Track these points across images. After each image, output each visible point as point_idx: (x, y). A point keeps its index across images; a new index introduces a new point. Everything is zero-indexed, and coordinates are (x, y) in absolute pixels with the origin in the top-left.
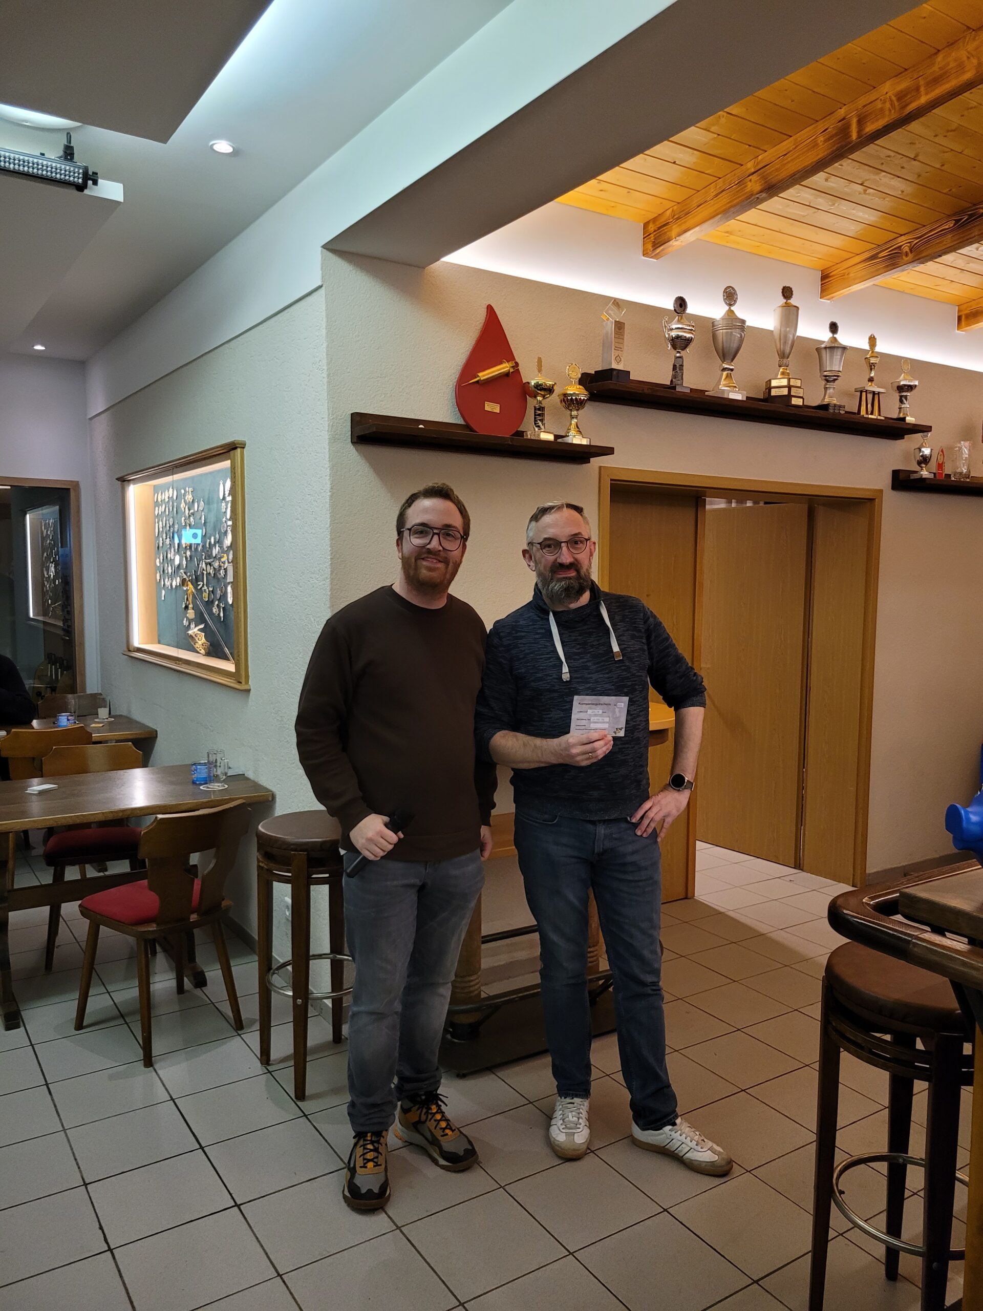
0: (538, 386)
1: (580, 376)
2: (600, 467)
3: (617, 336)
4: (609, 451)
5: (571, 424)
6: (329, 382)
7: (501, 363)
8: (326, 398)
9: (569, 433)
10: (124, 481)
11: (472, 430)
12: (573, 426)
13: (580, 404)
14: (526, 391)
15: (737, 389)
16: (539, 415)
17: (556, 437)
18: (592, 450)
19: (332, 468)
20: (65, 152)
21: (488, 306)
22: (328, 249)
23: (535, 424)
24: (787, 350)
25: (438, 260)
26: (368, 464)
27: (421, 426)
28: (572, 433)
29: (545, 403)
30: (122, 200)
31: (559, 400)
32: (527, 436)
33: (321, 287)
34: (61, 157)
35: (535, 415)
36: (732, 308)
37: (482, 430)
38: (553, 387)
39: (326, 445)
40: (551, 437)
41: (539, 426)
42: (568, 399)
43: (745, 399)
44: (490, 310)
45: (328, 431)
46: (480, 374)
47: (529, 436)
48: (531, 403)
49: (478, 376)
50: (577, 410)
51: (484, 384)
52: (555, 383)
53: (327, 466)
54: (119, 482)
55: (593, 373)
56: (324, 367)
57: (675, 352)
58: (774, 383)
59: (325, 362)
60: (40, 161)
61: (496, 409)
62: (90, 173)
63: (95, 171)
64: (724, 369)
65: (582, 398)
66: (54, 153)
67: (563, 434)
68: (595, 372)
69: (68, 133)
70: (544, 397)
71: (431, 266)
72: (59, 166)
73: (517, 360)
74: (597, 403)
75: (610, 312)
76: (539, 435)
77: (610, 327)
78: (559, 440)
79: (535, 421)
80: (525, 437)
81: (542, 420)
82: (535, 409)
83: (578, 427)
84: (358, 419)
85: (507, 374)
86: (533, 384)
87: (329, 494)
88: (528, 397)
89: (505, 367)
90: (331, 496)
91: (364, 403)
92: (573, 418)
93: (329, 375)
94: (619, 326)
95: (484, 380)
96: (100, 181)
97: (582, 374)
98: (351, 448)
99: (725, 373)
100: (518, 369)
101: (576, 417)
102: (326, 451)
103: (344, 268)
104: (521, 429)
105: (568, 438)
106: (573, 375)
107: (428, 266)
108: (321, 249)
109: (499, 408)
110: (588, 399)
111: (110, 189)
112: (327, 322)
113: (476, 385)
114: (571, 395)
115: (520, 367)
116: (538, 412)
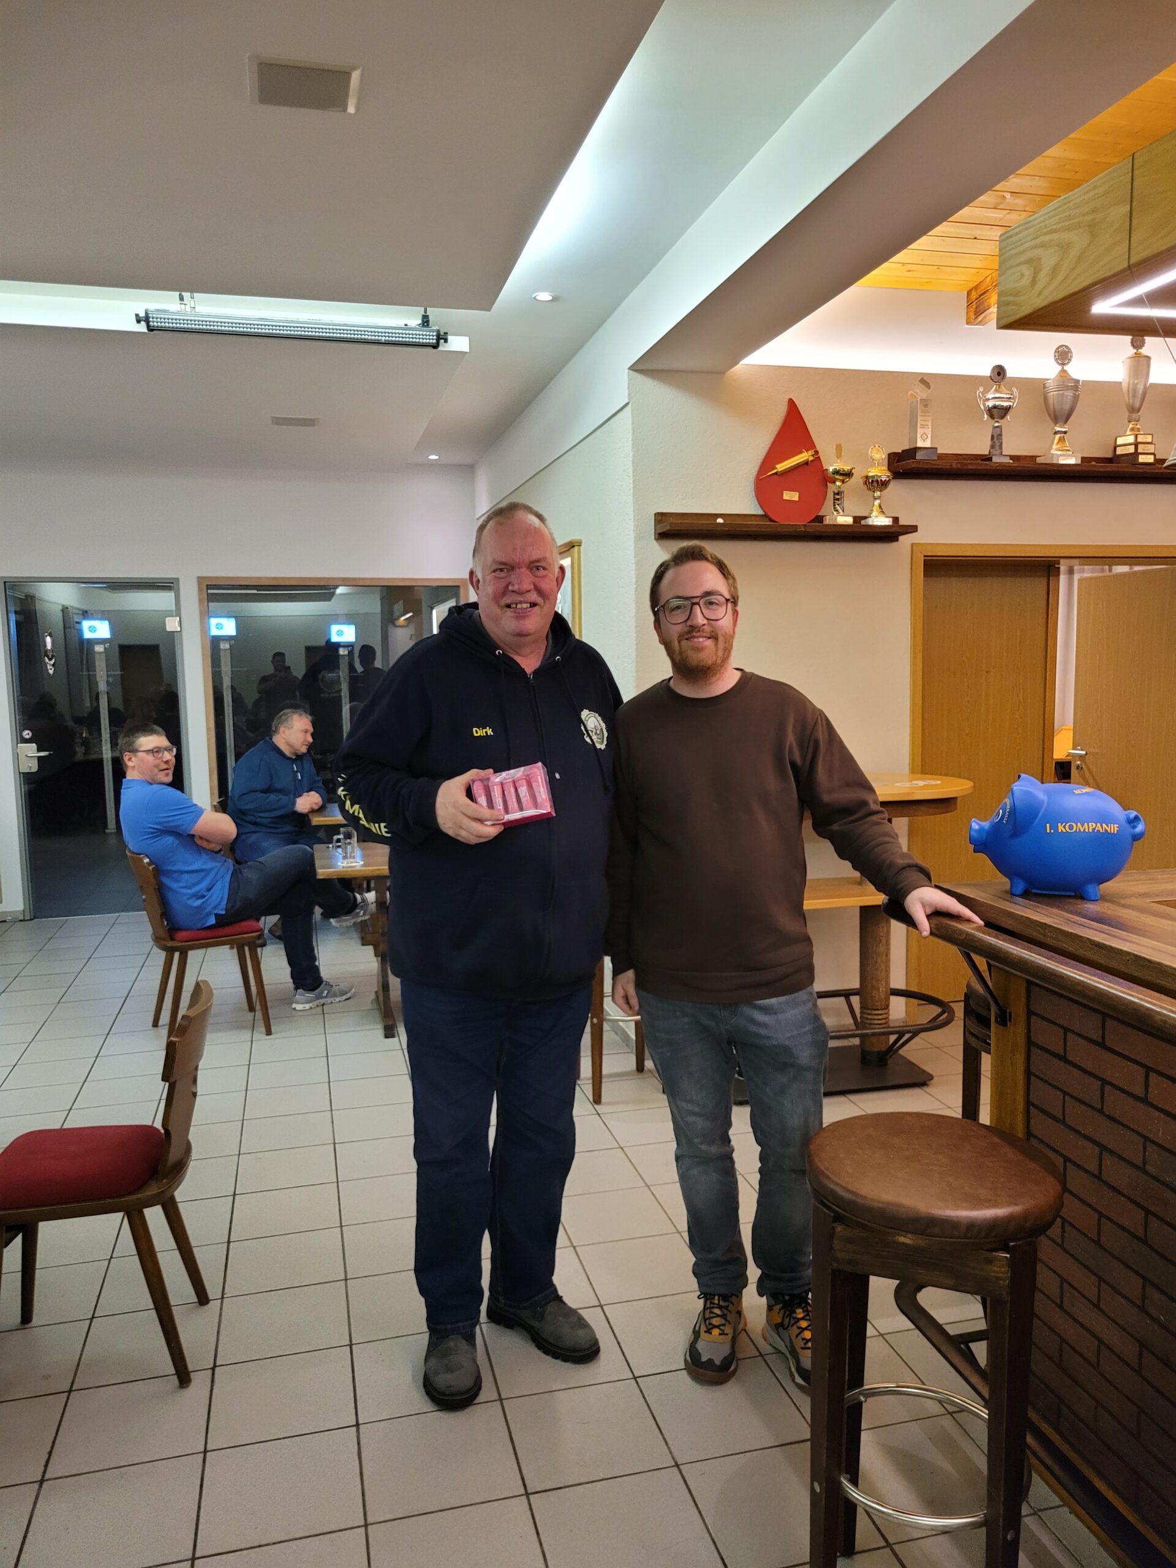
0: (836, 472)
1: (886, 456)
2: (912, 545)
3: (922, 414)
4: (913, 529)
5: (874, 505)
6: (634, 487)
7: (801, 452)
8: (632, 501)
9: (871, 513)
11: (770, 520)
12: (875, 508)
13: (884, 484)
14: (827, 479)
15: (1071, 453)
16: (838, 499)
18: (893, 530)
19: (637, 563)
20: (423, 321)
21: (788, 400)
22: (635, 370)
23: (834, 508)
24: (1137, 404)
25: (738, 363)
27: (720, 521)
28: (875, 513)
29: (845, 487)
30: (467, 350)
31: (860, 483)
32: (826, 520)
33: (627, 404)
34: (421, 325)
35: (834, 500)
36: (1066, 368)
37: (781, 519)
38: (851, 471)
39: (632, 543)
40: (849, 520)
41: (837, 511)
42: (870, 481)
43: (1079, 462)
44: (792, 403)
45: (634, 530)
46: (779, 466)
48: (831, 488)
49: (777, 467)
50: (881, 491)
51: (782, 474)
52: (853, 468)
53: (632, 561)
56: (631, 474)
57: (993, 421)
58: (1120, 441)
59: (631, 469)
60: (405, 330)
61: (794, 496)
62: (442, 333)
63: (446, 331)
64: (1056, 433)
65: (883, 479)
66: (415, 322)
67: (865, 516)
68: (901, 451)
70: (843, 482)
71: (732, 370)
72: (418, 331)
73: (818, 449)
74: (906, 481)
75: (917, 388)
76: (836, 519)
77: (917, 406)
78: (863, 522)
79: (834, 505)
81: (841, 504)
82: (834, 494)
83: (880, 507)
84: (660, 517)
85: (806, 463)
86: (831, 470)
87: (635, 586)
88: (827, 482)
89: (805, 456)
90: (636, 588)
91: (667, 504)
92: (876, 499)
93: (634, 482)
94: (926, 403)
95: (782, 471)
96: (450, 338)
97: (889, 455)
98: (654, 543)
99: (1057, 437)
100: (819, 457)
101: (879, 498)
102: (633, 548)
103: (647, 383)
104: (821, 514)
105: (870, 519)
106: (877, 456)
107: (728, 370)
108: (627, 371)
109: (797, 496)
110: (893, 478)
111: (458, 343)
112: (633, 434)
113: (775, 476)
114: (873, 477)
115: (820, 454)
116: (837, 497)
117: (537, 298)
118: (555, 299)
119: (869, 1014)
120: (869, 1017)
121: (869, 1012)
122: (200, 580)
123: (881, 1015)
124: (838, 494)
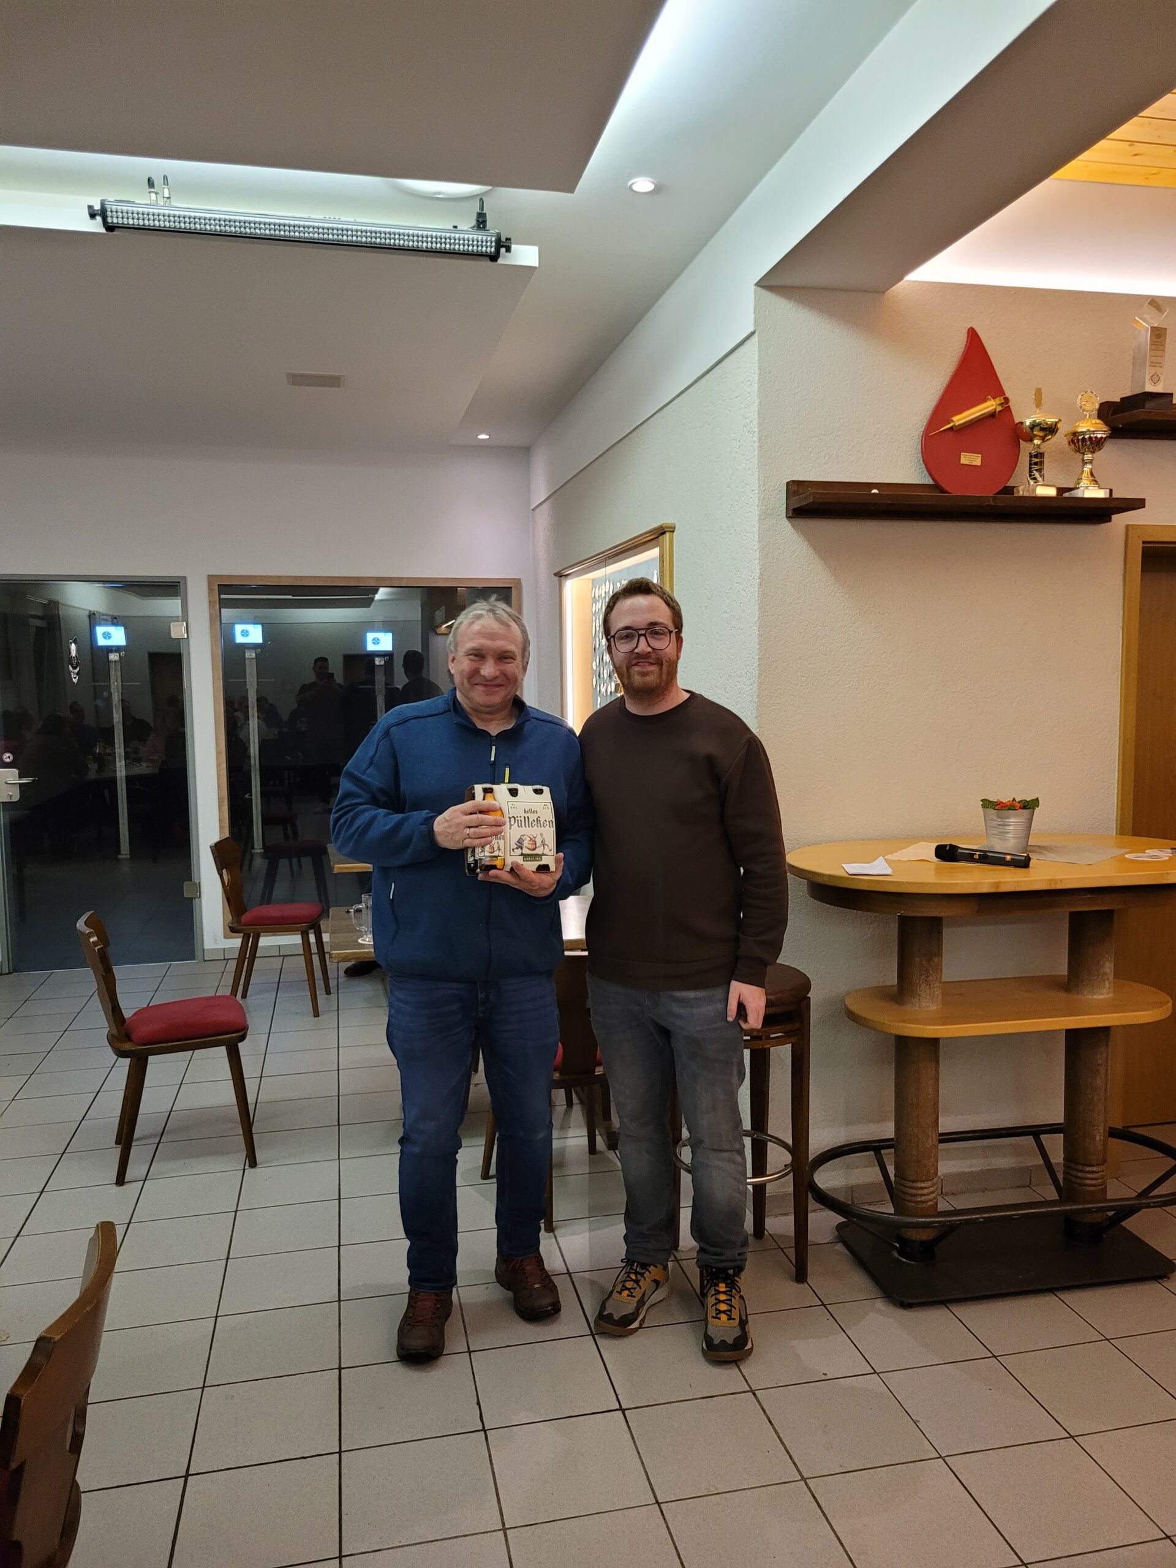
0: (1033, 426)
1: (1097, 406)
2: (1127, 527)
3: (1154, 347)
4: (1137, 504)
5: (1083, 471)
6: (760, 447)
7: (985, 400)
8: (757, 466)
9: (1079, 484)
10: (561, 576)
11: (943, 491)
12: (1085, 475)
13: (1096, 444)
14: (1019, 434)
16: (1036, 464)
17: (1061, 491)
18: (1113, 504)
19: (762, 550)
20: (478, 221)
21: (968, 330)
22: (764, 287)
23: (1030, 476)
25: (903, 279)
26: (806, 542)
27: (875, 491)
28: (1084, 483)
29: (1046, 447)
30: (537, 265)
31: (1066, 442)
32: (1019, 492)
33: (753, 333)
34: (474, 227)
35: (1030, 464)
37: (957, 489)
38: (1056, 425)
39: (755, 523)
40: (1051, 492)
41: (1035, 479)
42: (1078, 440)
44: (972, 334)
45: (758, 505)
46: (955, 419)
47: (1021, 493)
48: (1026, 448)
49: (952, 421)
50: (1093, 452)
51: (959, 430)
52: (1060, 420)
53: (756, 548)
54: (557, 578)
55: (1119, 400)
56: (755, 430)
59: (756, 422)
60: (453, 235)
61: (976, 460)
62: (503, 239)
63: (508, 237)
65: (1099, 436)
66: (467, 224)
67: (1072, 486)
68: (1122, 399)
69: (481, 199)
70: (1043, 439)
71: (893, 287)
72: (471, 236)
73: (1007, 395)
74: (1124, 441)
75: (1145, 316)
76: (1034, 490)
77: (1146, 337)
78: (1066, 495)
79: (1031, 472)
80: (1016, 495)
81: (1040, 471)
82: (1031, 457)
83: (1092, 475)
84: (795, 488)
85: (992, 415)
86: (1028, 424)
87: (758, 581)
88: (1021, 440)
89: (990, 405)
90: (760, 584)
91: (804, 468)
92: (1086, 463)
93: (760, 439)
94: (1158, 334)
95: (959, 425)
96: (514, 247)
97: (1102, 405)
98: (786, 524)
100: (1009, 406)
101: (1091, 462)
102: (756, 530)
103: (781, 307)
104: (1010, 484)
105: (1078, 491)
106: (1089, 407)
107: (888, 289)
108: (753, 287)
109: (980, 459)
110: (1110, 437)
111: (525, 255)
112: (760, 374)
113: (951, 433)
114: (1083, 433)
115: (1011, 404)
116: (1035, 460)
117: (636, 188)
118: (657, 190)
119: (1082, 1171)
120: (1080, 1174)
121: (1080, 1167)
122: (210, 578)
123: (1096, 1172)
124: (1036, 456)
